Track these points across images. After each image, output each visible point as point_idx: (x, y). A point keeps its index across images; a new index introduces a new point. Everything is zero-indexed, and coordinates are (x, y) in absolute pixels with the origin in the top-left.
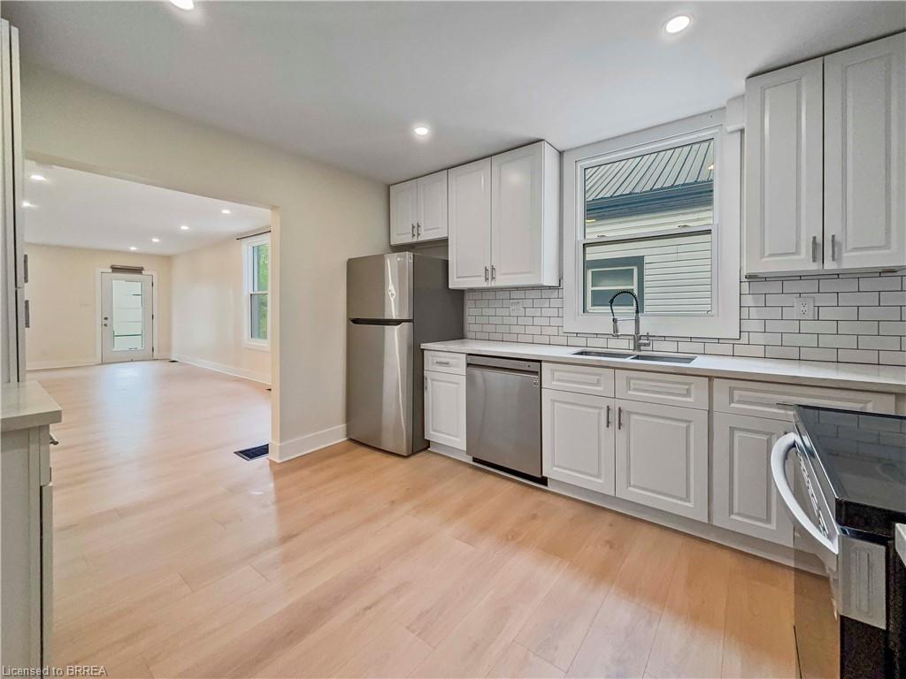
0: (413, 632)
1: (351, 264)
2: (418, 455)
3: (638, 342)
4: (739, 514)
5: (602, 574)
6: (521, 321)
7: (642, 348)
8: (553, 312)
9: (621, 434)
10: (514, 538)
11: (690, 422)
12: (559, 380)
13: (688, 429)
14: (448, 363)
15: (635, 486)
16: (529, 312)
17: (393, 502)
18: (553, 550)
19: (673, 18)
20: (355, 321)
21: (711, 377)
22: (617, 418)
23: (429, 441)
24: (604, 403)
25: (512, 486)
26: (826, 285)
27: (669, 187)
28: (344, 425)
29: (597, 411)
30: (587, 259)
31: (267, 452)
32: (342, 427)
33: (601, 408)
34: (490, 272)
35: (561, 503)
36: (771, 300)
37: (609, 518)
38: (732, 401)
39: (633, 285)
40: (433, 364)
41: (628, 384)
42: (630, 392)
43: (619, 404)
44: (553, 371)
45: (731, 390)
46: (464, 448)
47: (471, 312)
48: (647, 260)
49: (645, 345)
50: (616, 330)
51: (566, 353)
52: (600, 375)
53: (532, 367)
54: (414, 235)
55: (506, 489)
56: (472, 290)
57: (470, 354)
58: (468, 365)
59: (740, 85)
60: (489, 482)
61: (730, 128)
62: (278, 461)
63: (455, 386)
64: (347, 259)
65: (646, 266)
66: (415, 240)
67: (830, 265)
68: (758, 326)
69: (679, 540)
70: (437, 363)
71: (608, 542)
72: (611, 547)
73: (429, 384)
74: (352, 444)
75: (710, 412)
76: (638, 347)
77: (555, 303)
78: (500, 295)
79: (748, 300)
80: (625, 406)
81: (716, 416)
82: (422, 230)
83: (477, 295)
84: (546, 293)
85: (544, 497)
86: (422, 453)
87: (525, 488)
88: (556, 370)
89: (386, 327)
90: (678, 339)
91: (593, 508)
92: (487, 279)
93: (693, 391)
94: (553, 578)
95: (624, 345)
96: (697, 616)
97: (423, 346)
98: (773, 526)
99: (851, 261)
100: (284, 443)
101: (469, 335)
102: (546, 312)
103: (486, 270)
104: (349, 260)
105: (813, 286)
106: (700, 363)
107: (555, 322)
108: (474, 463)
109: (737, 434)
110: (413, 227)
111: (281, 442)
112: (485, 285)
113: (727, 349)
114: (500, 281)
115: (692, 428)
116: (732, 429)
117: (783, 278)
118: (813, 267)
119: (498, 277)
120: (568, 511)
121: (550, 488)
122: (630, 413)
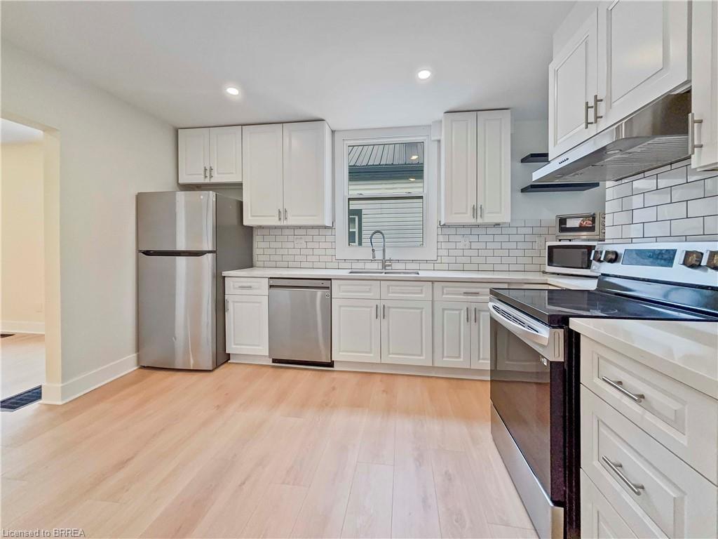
0: (288, 484)
1: (141, 199)
2: (221, 367)
3: (385, 263)
4: (448, 357)
5: (389, 409)
6: (303, 252)
7: (387, 268)
8: (329, 245)
9: (384, 322)
10: (327, 405)
11: (422, 308)
12: (343, 292)
13: (421, 312)
14: (251, 287)
15: (393, 354)
16: (310, 245)
17: (218, 406)
18: (356, 404)
19: (422, 70)
20: (147, 253)
21: (433, 281)
22: (381, 313)
23: (229, 354)
24: (374, 304)
25: (310, 372)
26: (475, 231)
27: (377, 165)
28: (135, 355)
29: (369, 309)
30: (351, 208)
31: (40, 397)
32: (133, 356)
33: (371, 307)
34: (282, 214)
35: (346, 376)
36: (452, 238)
37: (379, 377)
38: (443, 293)
39: (355, 228)
40: (234, 288)
41: (388, 289)
42: (390, 295)
43: (383, 302)
44: (339, 285)
45: (443, 288)
46: (267, 353)
47: (259, 245)
48: (363, 212)
49: (389, 266)
50: (374, 257)
51: (345, 273)
52: (371, 285)
53: (325, 284)
54: (206, 177)
55: (306, 377)
56: (261, 227)
57: (271, 278)
58: (271, 286)
59: (441, 115)
60: (290, 374)
61: (433, 139)
62: (60, 403)
63: (257, 305)
64: (137, 193)
65: (363, 216)
66: (207, 181)
67: (480, 221)
68: (444, 253)
69: (419, 380)
70: (240, 287)
71: (384, 391)
72: (387, 393)
73: (230, 307)
74: (146, 372)
75: (433, 301)
76: (384, 267)
77: (329, 239)
78: (286, 232)
79: (441, 238)
80: (388, 304)
81: (436, 303)
82: (215, 174)
83: (265, 232)
84: (323, 232)
85: (335, 375)
86: (223, 366)
87: (320, 373)
88: (342, 285)
89: (177, 257)
90: (405, 261)
91: (366, 374)
92: (280, 219)
93: (424, 290)
94: (363, 421)
95: (376, 266)
96: (441, 414)
97: (225, 273)
98: (461, 360)
99: (489, 218)
100: (65, 384)
101: (258, 264)
102: (322, 245)
103: (280, 212)
104: (139, 193)
105: (467, 231)
106: (423, 274)
107: (330, 252)
108: (274, 364)
109: (446, 312)
110: (206, 170)
111: (62, 383)
112: (279, 223)
113: (431, 266)
114: (292, 221)
115: (424, 312)
116: (444, 310)
117: (457, 226)
118: (473, 221)
119: (289, 217)
120: (354, 379)
121: (336, 368)
122: (389, 308)
